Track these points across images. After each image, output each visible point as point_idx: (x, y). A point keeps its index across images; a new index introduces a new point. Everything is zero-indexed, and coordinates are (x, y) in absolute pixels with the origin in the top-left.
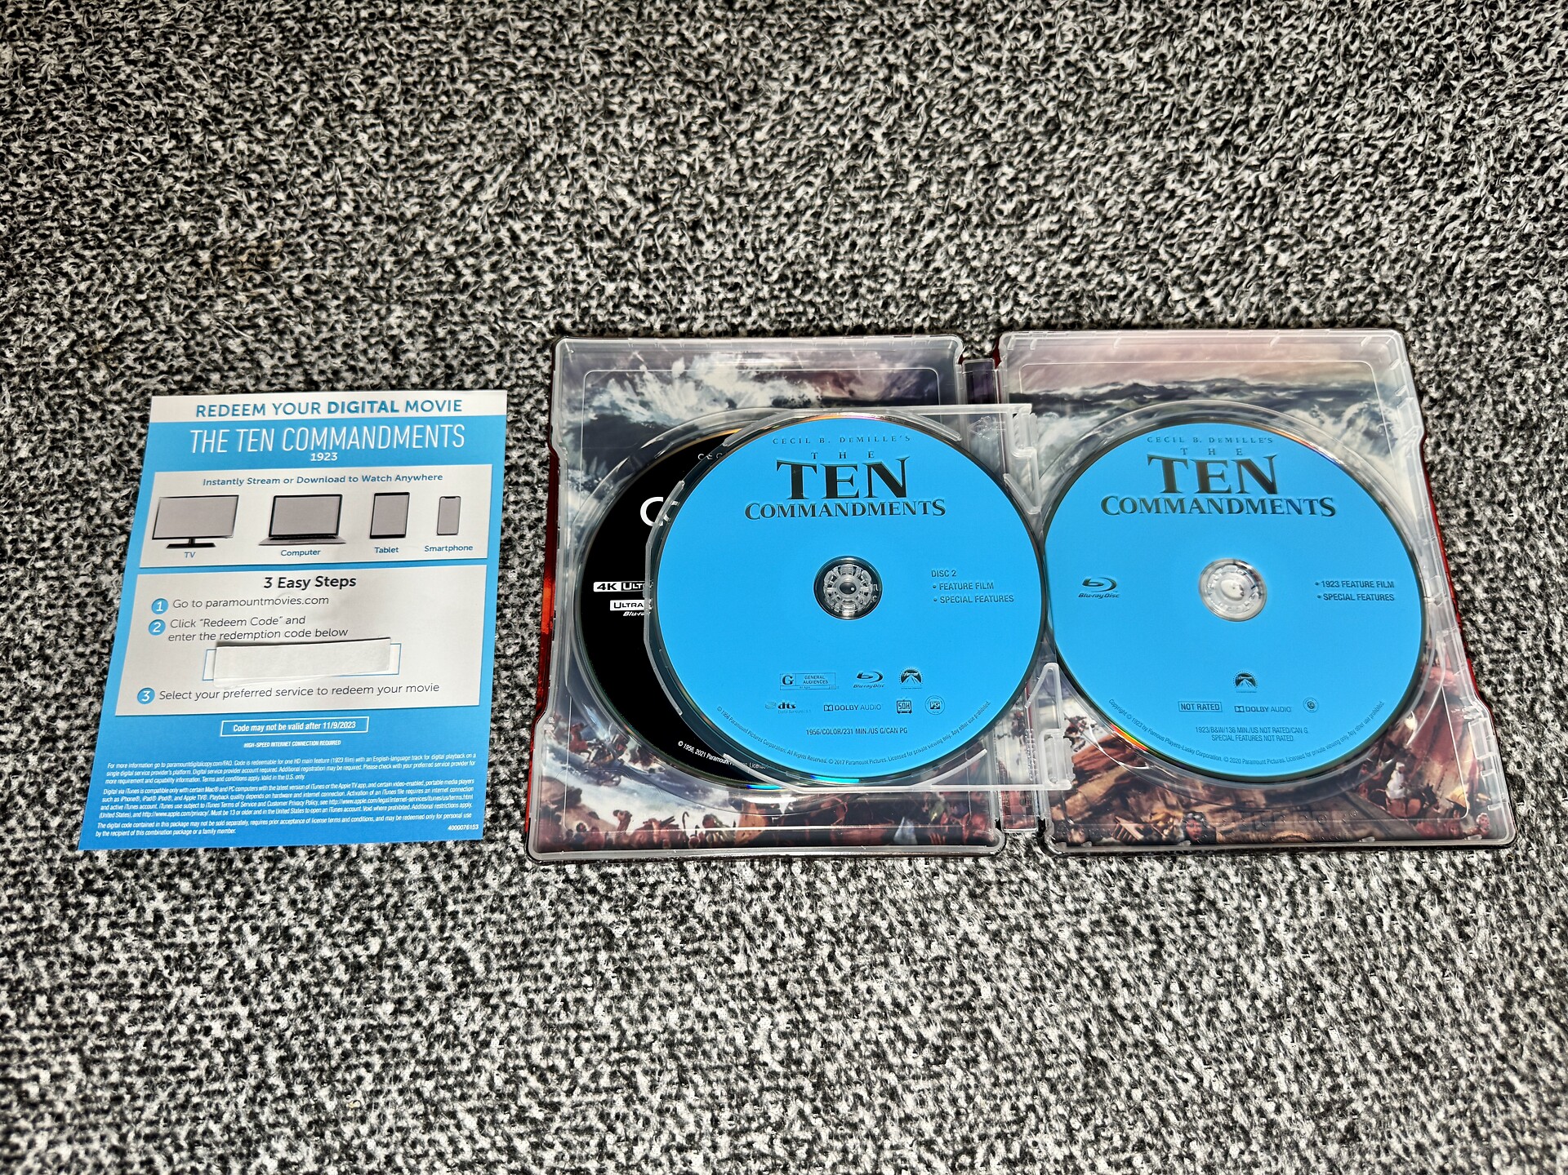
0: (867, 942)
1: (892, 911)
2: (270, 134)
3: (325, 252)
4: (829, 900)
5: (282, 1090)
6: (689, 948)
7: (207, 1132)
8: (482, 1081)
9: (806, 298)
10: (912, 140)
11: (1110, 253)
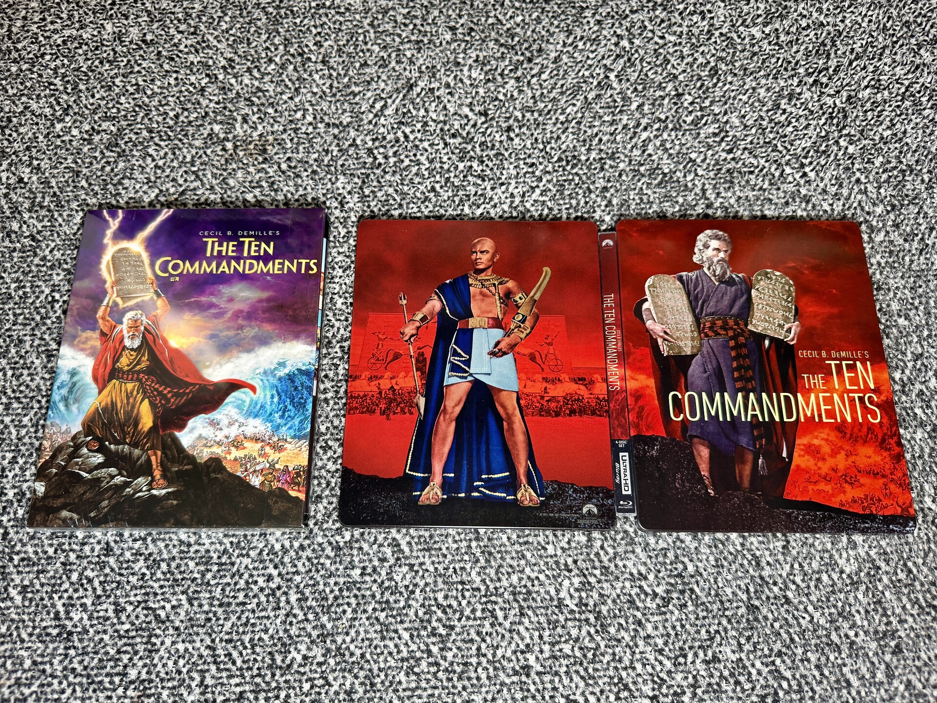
0: (622, 539)
2: (263, 75)
5: (301, 617)
7: (260, 639)
8: (412, 613)
9: (574, 171)
10: (632, 79)
11: (749, 146)
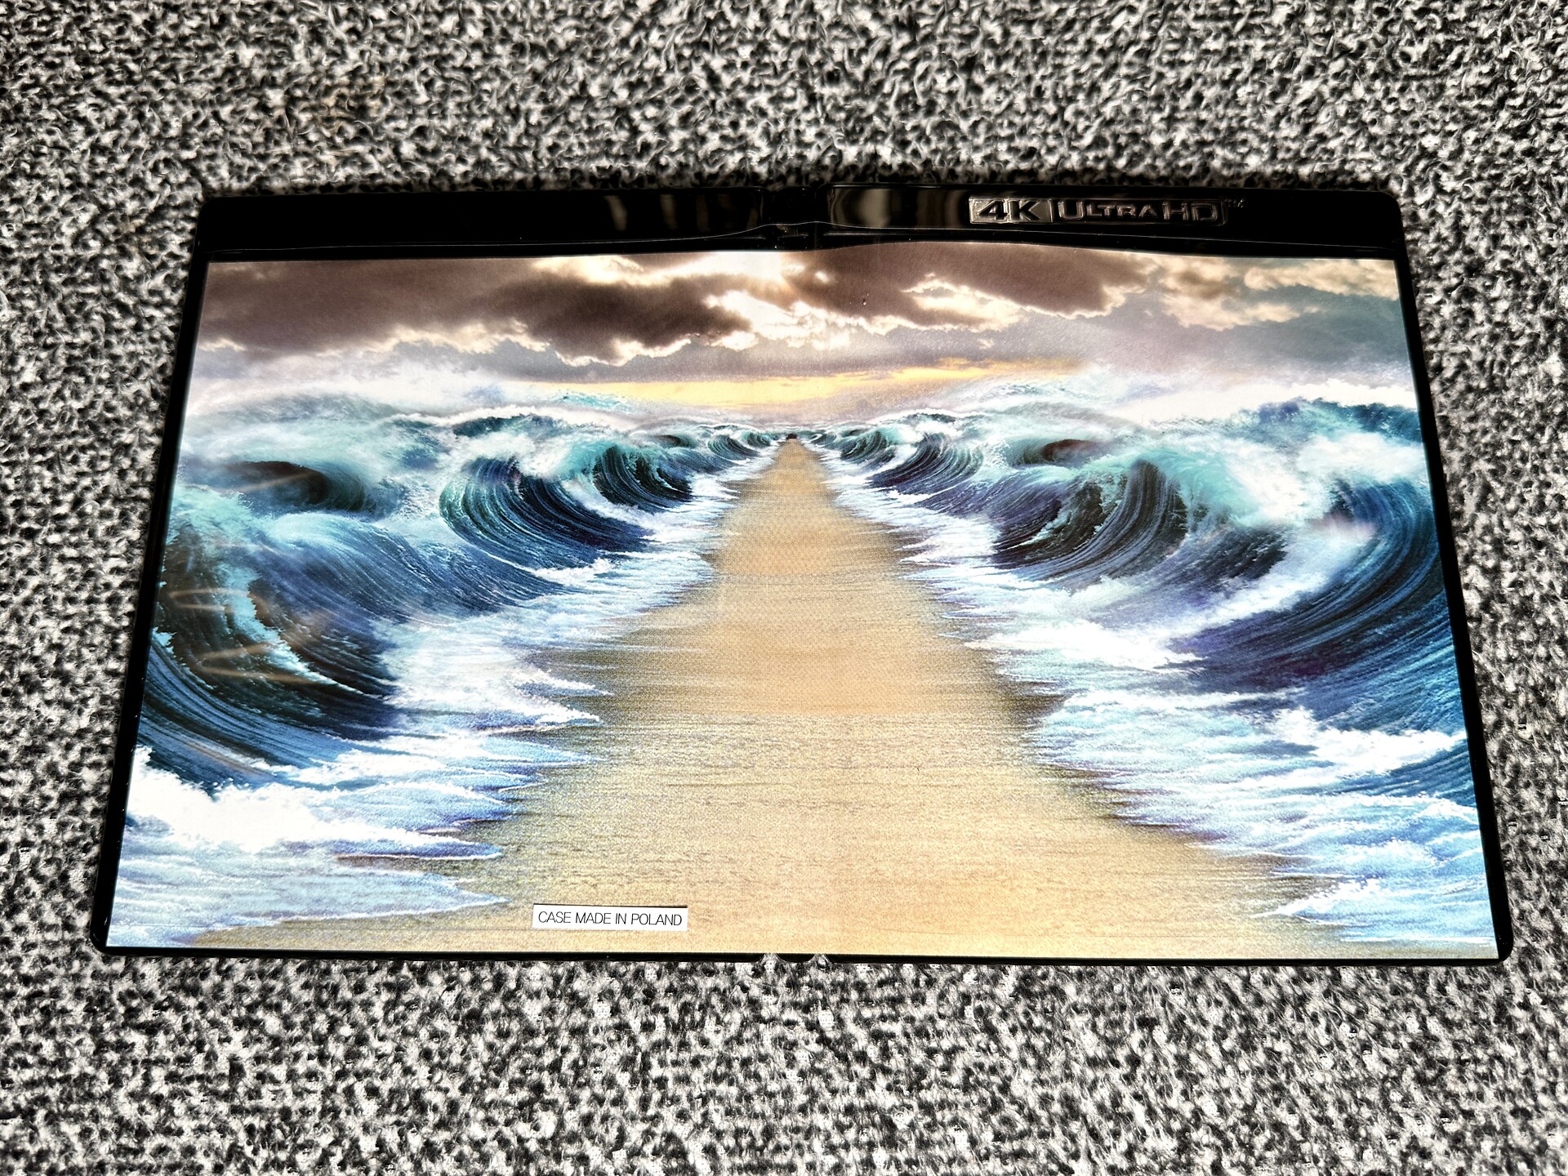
1: (1304, 1101)
3: (445, 94)
4: (1209, 1082)
6: (1007, 1147)
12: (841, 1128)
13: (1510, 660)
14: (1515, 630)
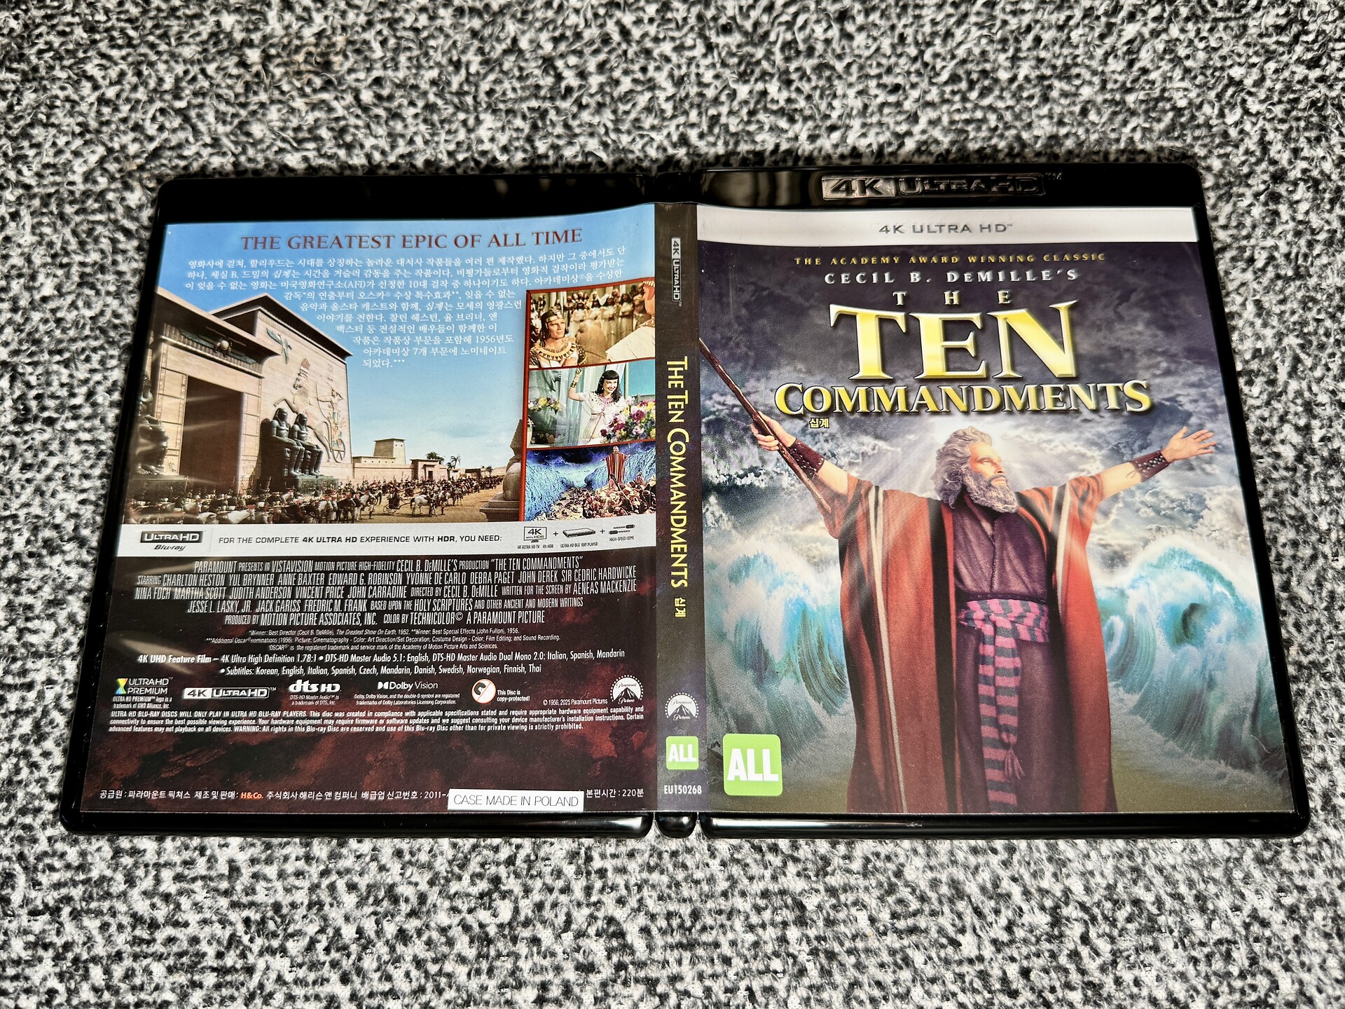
12: (758, 910)
13: (1322, 503)
14: (1326, 478)
